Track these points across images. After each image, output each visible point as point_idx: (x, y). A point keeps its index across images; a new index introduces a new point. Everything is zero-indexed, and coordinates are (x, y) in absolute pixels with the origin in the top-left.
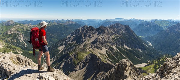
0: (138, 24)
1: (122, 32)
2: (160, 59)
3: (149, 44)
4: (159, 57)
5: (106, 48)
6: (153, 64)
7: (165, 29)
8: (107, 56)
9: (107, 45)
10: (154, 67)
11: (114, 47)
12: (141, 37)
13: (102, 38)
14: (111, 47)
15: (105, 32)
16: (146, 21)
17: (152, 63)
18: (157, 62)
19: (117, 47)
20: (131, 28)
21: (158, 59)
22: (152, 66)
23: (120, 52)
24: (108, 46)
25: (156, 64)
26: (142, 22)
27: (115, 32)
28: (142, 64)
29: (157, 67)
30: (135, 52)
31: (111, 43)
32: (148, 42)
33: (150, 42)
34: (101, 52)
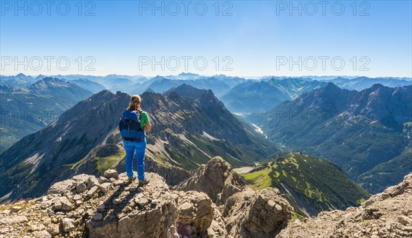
0: (232, 87)
1: (197, 103)
2: (282, 160)
3: (257, 130)
4: (279, 155)
5: (165, 140)
6: (266, 168)
7: (293, 97)
8: (169, 156)
9: (166, 133)
10: (269, 175)
11: (182, 137)
12: (237, 114)
13: (153, 120)
14: (175, 136)
15: (158, 107)
16: (250, 81)
17: (265, 166)
18: (275, 166)
19: (188, 137)
20: (219, 95)
21: (278, 160)
22: (266, 172)
23: (195, 146)
24: (168, 135)
25: (273, 168)
26: (241, 82)
27: (180, 103)
28: (243, 168)
29: (276, 175)
30: (227, 145)
31: (173, 127)
32: (254, 125)
33: (257, 125)
34: (154, 148)
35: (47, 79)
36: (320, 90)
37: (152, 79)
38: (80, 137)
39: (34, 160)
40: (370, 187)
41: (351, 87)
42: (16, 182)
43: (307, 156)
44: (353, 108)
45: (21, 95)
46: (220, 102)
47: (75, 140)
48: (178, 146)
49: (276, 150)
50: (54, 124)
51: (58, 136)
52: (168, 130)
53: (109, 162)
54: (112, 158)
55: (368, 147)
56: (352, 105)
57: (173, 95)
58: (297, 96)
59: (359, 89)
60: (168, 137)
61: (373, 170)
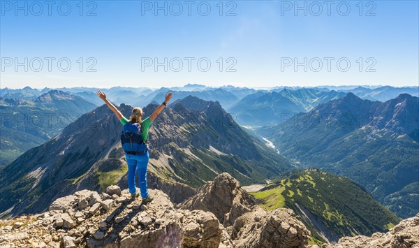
0: (241, 98)
1: (204, 116)
2: (297, 177)
3: (268, 145)
4: (293, 172)
5: (169, 155)
6: (279, 187)
7: (308, 109)
8: (173, 171)
9: (170, 147)
10: (282, 194)
11: (187, 152)
12: (246, 127)
13: (157, 133)
14: (180, 151)
15: (163, 119)
16: (260, 92)
17: (278, 184)
19: (194, 151)
20: (226, 107)
21: (292, 178)
22: (279, 191)
23: (201, 161)
24: (173, 149)
25: (286, 187)
26: (251, 93)
27: (185, 115)
28: (253, 186)
29: (289, 194)
30: (235, 161)
31: (179, 142)
32: (265, 139)
33: (269, 139)
34: (158, 163)
35: (52, 92)
36: (338, 101)
37: (157, 91)
38: (82, 151)
39: (37, 174)
40: (398, 210)
41: (373, 97)
42: (19, 197)
43: (324, 173)
44: (377, 120)
45: (26, 108)
46: (228, 114)
47: (77, 154)
48: (182, 161)
49: (290, 166)
50: (57, 138)
51: (61, 150)
52: (172, 144)
53: (111, 177)
54: (115, 173)
55: (395, 164)
56: (375, 118)
57: (178, 107)
58: (312, 108)
59: (383, 100)
60: (172, 151)
61: (403, 190)
